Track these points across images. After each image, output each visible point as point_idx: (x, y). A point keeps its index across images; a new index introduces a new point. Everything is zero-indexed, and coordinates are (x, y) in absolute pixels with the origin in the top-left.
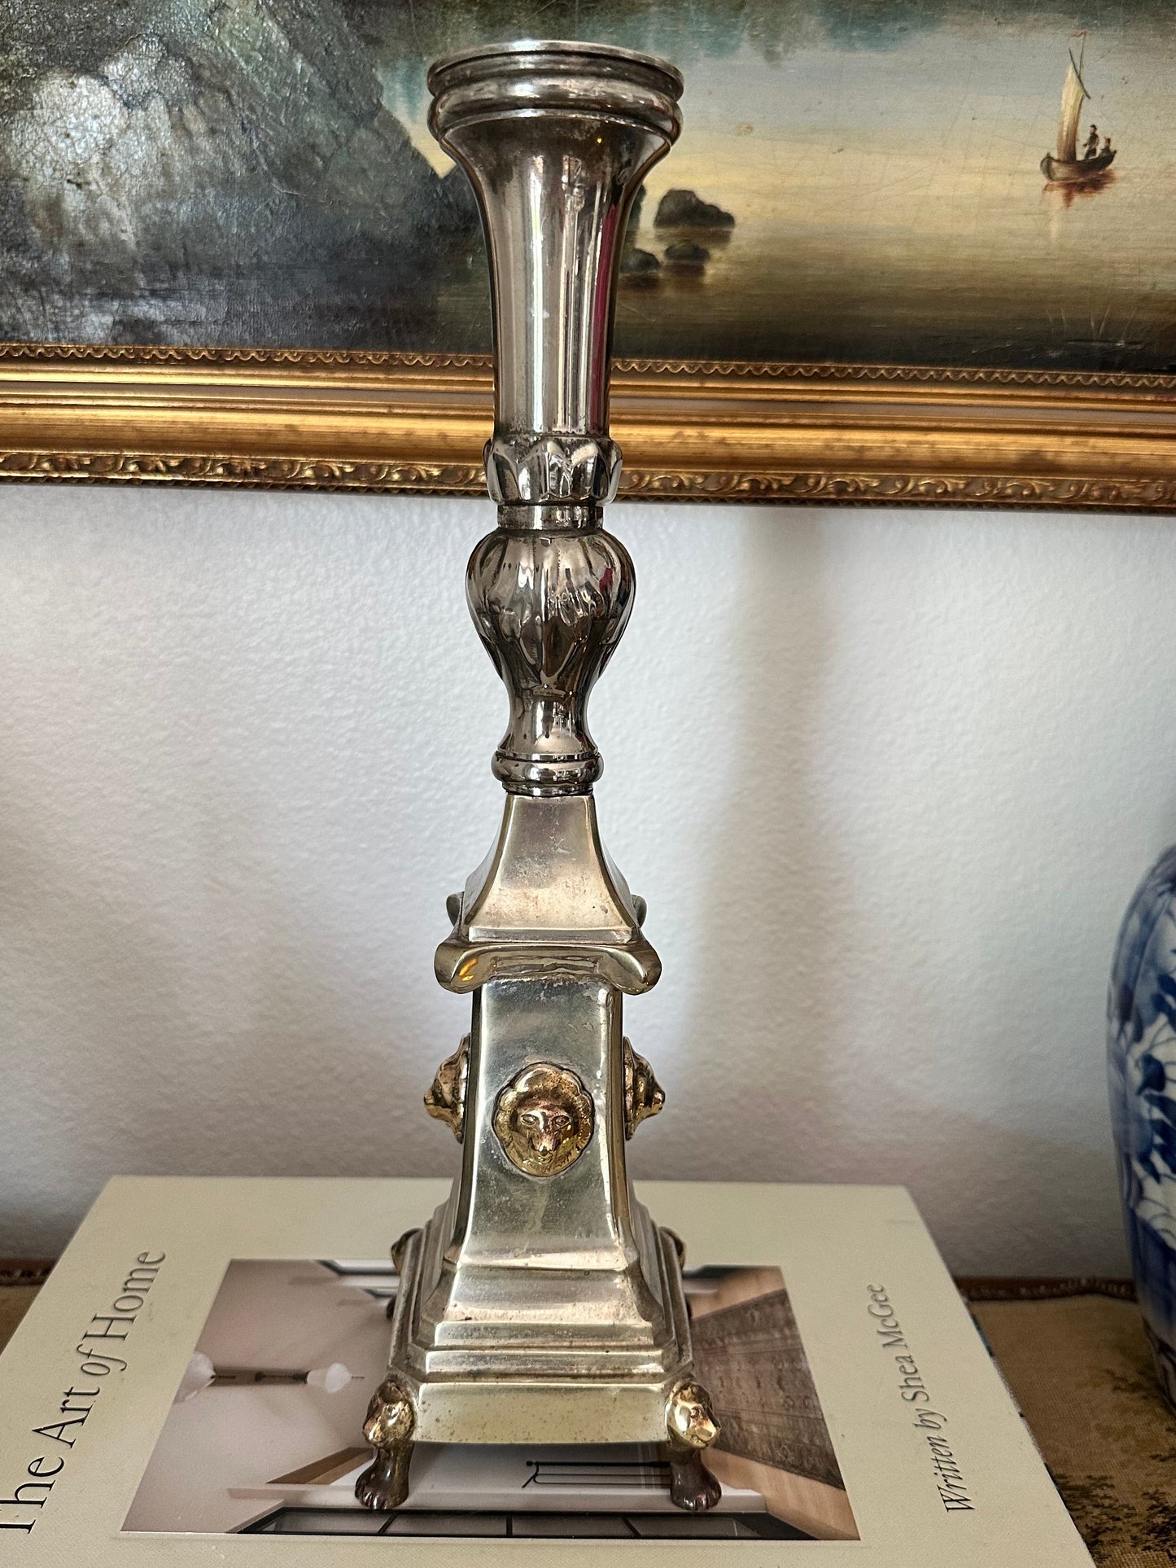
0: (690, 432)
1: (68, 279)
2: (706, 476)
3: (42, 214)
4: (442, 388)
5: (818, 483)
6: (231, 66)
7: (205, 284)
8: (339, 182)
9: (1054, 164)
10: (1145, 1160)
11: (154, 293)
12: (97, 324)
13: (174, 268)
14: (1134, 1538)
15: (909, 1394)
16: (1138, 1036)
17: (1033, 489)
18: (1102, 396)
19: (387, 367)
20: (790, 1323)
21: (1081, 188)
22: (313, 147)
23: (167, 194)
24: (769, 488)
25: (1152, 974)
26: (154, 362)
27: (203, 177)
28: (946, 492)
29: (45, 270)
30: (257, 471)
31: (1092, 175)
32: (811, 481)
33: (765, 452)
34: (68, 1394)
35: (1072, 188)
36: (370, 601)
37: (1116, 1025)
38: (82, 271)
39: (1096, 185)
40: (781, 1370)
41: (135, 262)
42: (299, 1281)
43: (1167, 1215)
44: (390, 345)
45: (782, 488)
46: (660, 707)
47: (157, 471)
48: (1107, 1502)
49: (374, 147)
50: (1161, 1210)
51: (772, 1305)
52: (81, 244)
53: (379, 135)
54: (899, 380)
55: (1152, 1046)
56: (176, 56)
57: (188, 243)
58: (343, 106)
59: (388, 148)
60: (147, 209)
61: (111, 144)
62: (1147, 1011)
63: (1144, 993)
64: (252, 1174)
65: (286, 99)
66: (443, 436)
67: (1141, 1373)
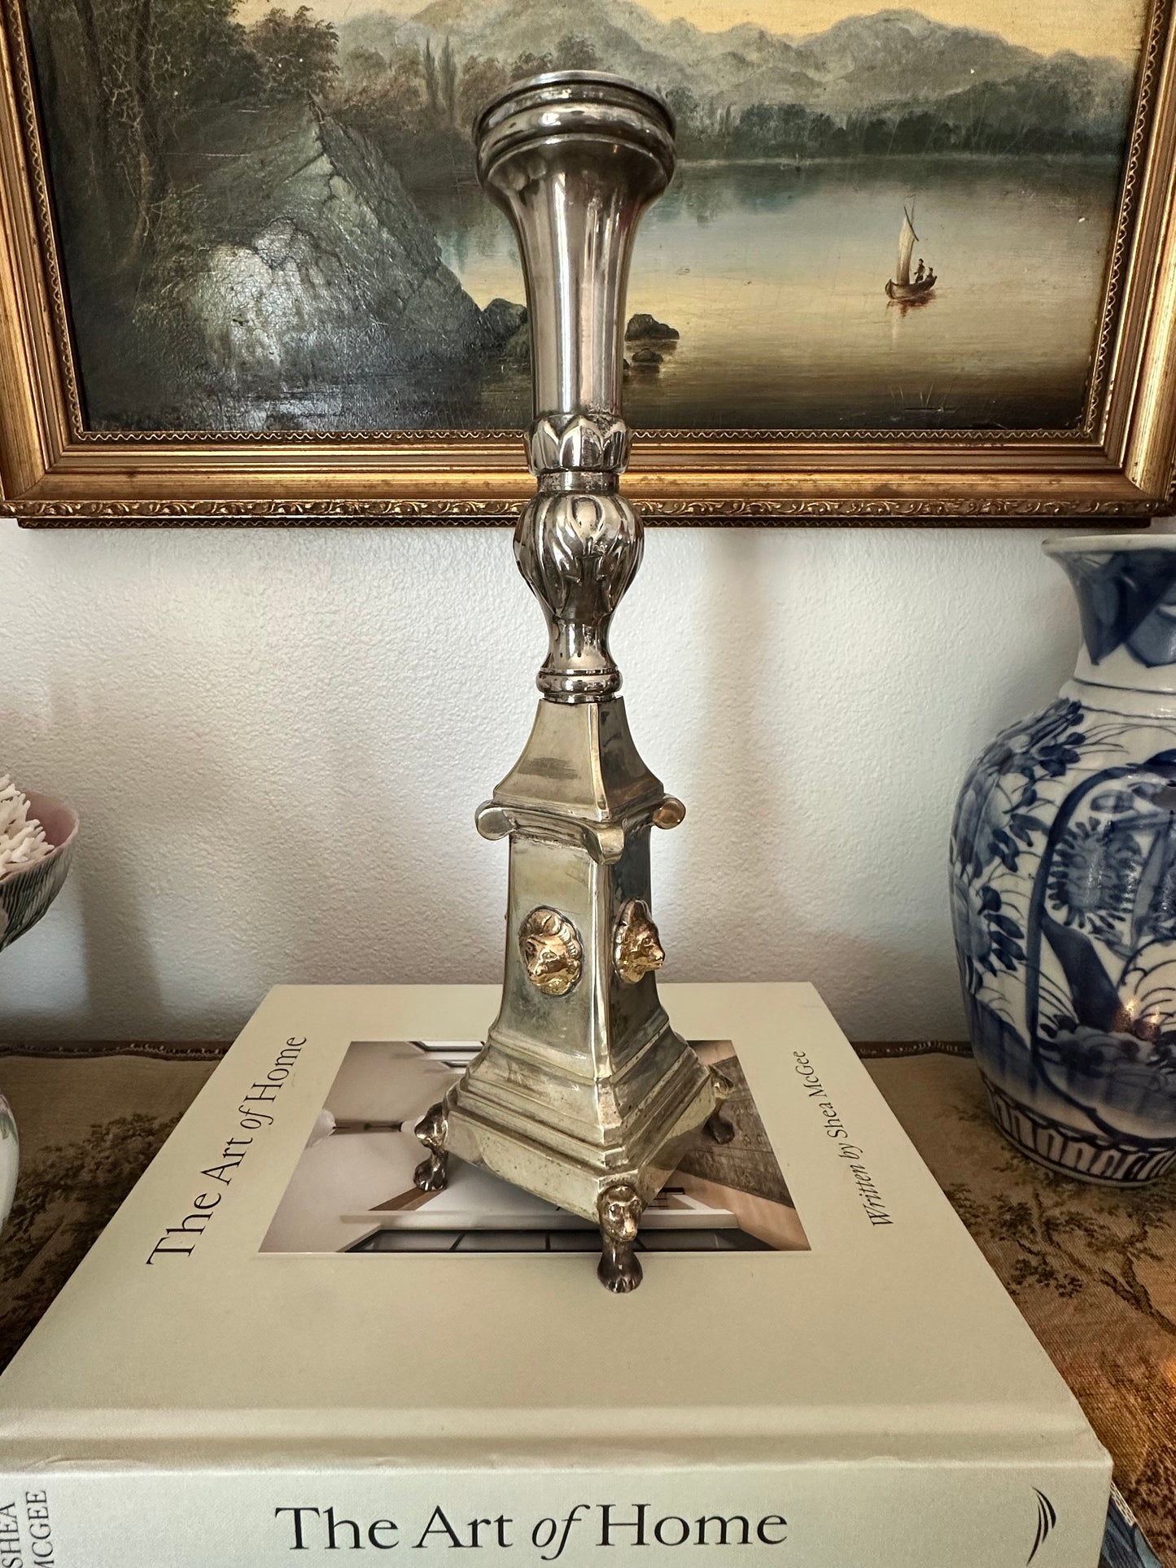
0: (651, 476)
1: (236, 387)
2: (664, 504)
3: (217, 344)
4: (486, 452)
5: (740, 507)
6: (340, 238)
7: (327, 389)
8: (414, 316)
9: (895, 288)
10: (984, 959)
11: (293, 396)
12: (257, 418)
13: (306, 378)
14: (992, 1231)
15: (833, 1131)
16: (977, 873)
17: (885, 508)
18: (929, 445)
19: (449, 440)
20: (742, 1080)
21: (912, 303)
22: (396, 292)
23: (300, 328)
24: (707, 510)
25: (988, 830)
26: (294, 441)
27: (323, 316)
28: (826, 511)
29: (221, 381)
30: (363, 510)
31: (920, 294)
32: (735, 506)
33: (703, 489)
34: (229, 1143)
35: (907, 304)
36: (440, 600)
37: (958, 867)
38: (245, 381)
39: (923, 301)
40: (738, 1115)
41: (281, 374)
42: (398, 1056)
43: (1002, 998)
44: (451, 426)
45: (715, 511)
46: (636, 664)
47: (297, 512)
48: (968, 1203)
49: (437, 292)
50: (996, 995)
51: (728, 1068)
52: (244, 363)
53: (440, 283)
54: (791, 440)
55: (990, 880)
56: (304, 233)
57: (316, 362)
58: (415, 264)
59: (446, 292)
60: (286, 339)
61: (261, 294)
62: (984, 856)
63: (981, 844)
64: (375, 983)
65: (377, 260)
66: (487, 484)
67: (977, 1107)
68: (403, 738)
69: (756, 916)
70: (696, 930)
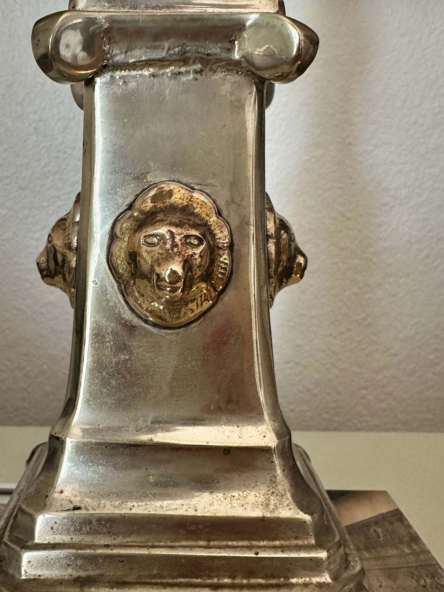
20: (415, 539)
40: (425, 586)
68: (8, 177)
69: (380, 377)
70: (315, 391)
